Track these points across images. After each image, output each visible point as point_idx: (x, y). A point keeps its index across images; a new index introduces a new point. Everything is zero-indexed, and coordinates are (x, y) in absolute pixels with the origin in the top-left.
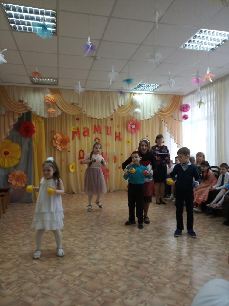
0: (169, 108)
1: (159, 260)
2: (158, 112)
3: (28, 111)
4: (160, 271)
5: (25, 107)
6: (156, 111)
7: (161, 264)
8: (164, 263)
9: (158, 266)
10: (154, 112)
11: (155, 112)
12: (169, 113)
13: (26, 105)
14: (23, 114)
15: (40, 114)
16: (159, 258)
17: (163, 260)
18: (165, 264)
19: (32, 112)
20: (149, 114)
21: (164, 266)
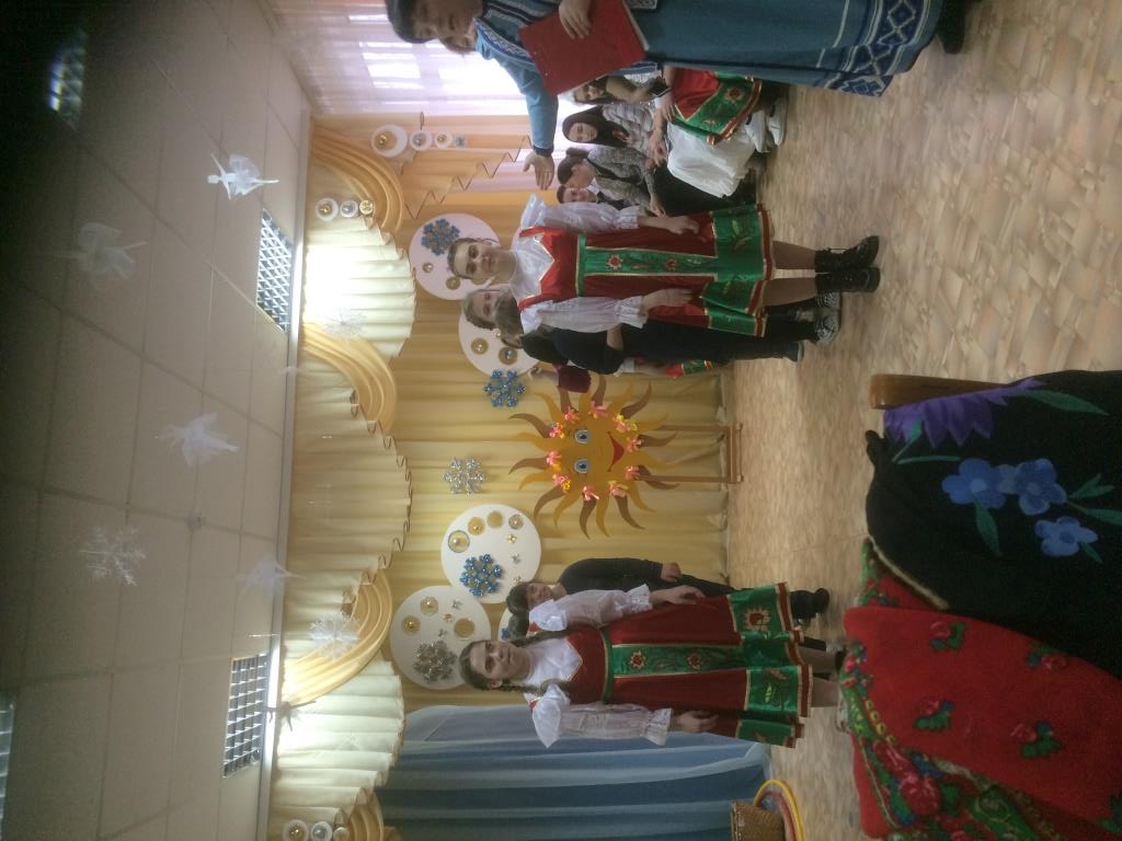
0: (366, 185)
1: (1041, 242)
2: (383, 231)
3: (375, 799)
4: (1099, 241)
5: (356, 813)
6: (377, 238)
7: (1062, 233)
8: (1058, 219)
9: (1069, 247)
10: (380, 246)
11: (382, 243)
12: (389, 183)
13: (349, 811)
14: (387, 822)
15: (387, 749)
16: (1030, 241)
17: (1042, 221)
18: (1060, 214)
19: (379, 784)
20: (388, 270)
21: (1069, 219)
